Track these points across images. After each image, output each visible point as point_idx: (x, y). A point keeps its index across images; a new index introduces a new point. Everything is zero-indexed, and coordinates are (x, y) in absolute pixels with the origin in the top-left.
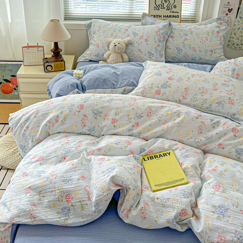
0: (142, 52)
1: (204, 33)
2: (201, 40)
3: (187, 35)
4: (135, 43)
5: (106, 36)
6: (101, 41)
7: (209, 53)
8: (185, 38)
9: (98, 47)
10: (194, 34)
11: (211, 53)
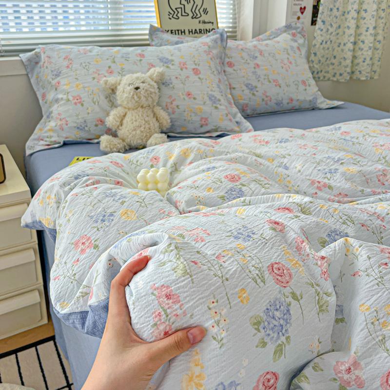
0: (195, 99)
1: (280, 50)
2: (282, 65)
3: (256, 57)
4: (174, 81)
5: (95, 75)
6: (87, 89)
7: (302, 87)
8: (255, 64)
9: (82, 105)
10: (266, 55)
11: (304, 87)
